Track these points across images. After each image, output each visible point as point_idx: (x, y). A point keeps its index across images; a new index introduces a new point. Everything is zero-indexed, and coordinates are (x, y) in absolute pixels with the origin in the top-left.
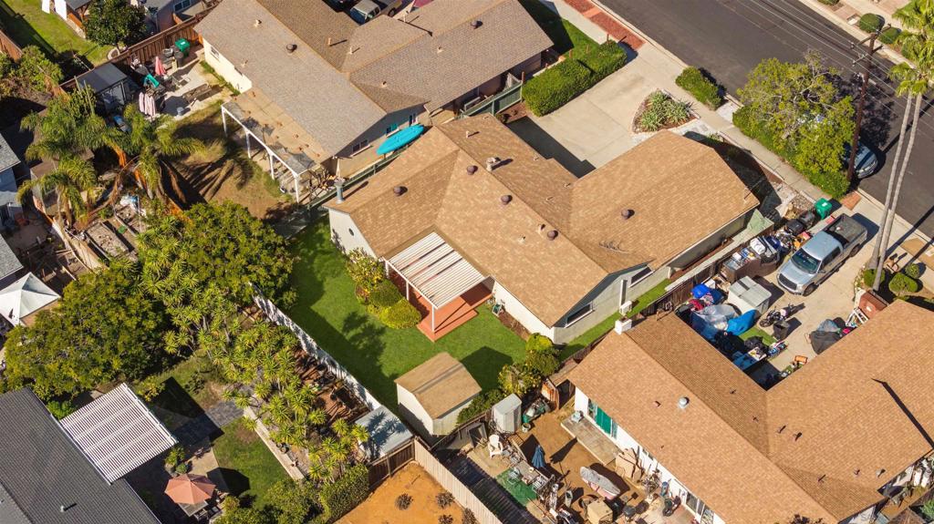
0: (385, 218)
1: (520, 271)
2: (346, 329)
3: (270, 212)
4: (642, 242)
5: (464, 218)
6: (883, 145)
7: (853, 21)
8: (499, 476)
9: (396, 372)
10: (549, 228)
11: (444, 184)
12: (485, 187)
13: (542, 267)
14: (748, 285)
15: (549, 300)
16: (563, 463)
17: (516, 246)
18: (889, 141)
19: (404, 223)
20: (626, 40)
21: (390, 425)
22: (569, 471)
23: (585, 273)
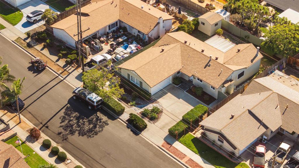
6: (68, 106)
7: (69, 161)
18: (66, 107)
20: (169, 146)
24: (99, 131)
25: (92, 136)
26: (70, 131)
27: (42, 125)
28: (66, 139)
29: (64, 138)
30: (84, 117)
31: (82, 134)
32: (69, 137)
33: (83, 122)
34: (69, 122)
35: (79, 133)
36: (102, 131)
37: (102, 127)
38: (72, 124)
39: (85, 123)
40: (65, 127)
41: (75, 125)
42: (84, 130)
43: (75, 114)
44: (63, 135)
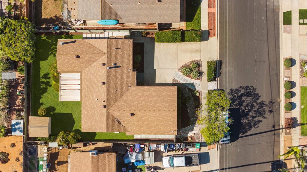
0: (67, 62)
1: (89, 108)
2: (43, 77)
3: (56, 16)
4: (129, 125)
5: (90, 77)
6: (242, 134)
7: (286, 79)
8: (40, 158)
9: (43, 103)
10: (105, 104)
11: (93, 61)
12: (102, 73)
13: (95, 113)
14: (151, 156)
15: (88, 123)
16: (59, 167)
17: (94, 100)
18: (246, 134)
19: (73, 66)
20: (210, 31)
21: (19, 128)
22: (58, 170)
23: (102, 126)
24: (243, 88)
25: (252, 88)
26: (261, 107)
27: (275, 132)
28: (271, 102)
29: (271, 104)
30: (241, 112)
31: (256, 96)
32: (268, 102)
33: (245, 108)
34: (255, 117)
35: (258, 99)
36: (241, 87)
37: (237, 91)
38: (255, 113)
39: (245, 105)
40: (262, 114)
41: (254, 110)
42: (252, 99)
43: (244, 121)
44: (270, 108)
